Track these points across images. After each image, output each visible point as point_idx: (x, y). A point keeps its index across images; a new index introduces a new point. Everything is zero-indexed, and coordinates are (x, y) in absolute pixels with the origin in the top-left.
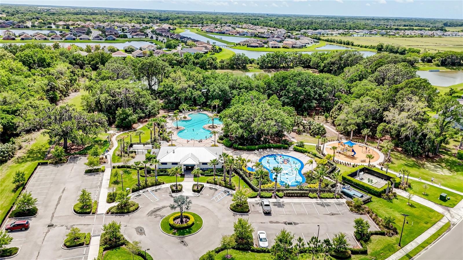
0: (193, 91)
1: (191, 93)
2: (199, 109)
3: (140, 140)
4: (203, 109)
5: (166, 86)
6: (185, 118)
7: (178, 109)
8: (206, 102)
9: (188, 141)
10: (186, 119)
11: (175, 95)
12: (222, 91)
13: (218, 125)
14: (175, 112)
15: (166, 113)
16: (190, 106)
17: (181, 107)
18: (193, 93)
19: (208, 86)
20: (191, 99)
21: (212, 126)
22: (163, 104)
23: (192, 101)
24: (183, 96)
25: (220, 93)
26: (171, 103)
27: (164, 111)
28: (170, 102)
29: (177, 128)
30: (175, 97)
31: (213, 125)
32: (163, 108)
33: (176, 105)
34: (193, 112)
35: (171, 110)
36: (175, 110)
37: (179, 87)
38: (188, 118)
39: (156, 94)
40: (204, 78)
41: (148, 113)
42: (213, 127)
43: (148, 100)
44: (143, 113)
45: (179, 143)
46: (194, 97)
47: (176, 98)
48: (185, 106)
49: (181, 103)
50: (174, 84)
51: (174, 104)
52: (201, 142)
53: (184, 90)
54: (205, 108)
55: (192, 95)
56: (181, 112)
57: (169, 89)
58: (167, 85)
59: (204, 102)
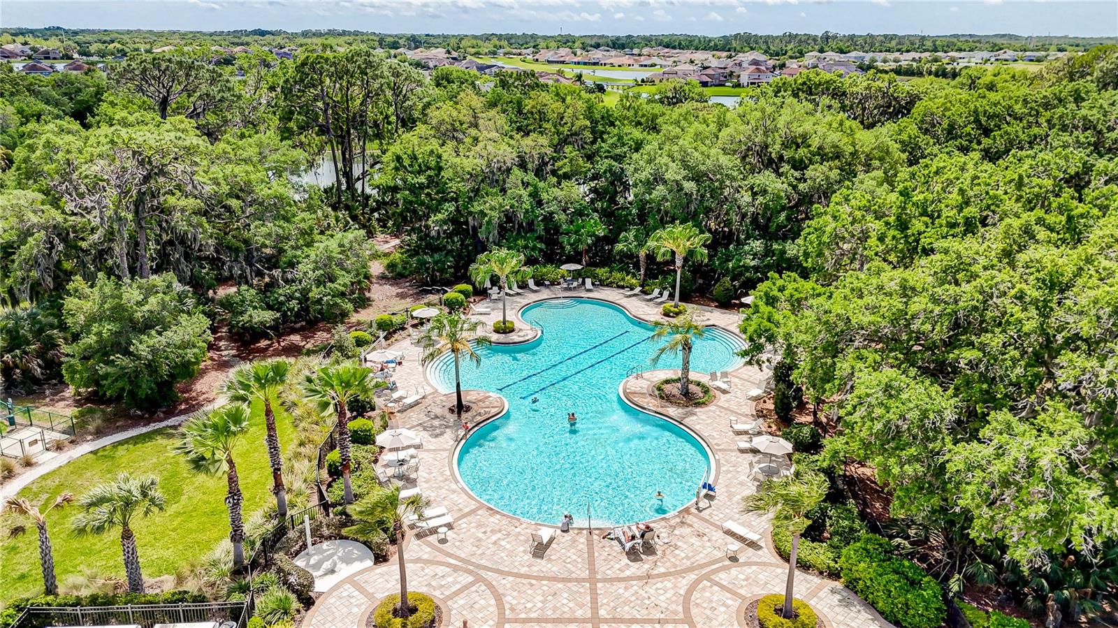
0: (541, 184)
1: (535, 195)
2: (577, 275)
3: (132, 564)
4: (594, 276)
5: (406, 162)
6: (504, 328)
7: (468, 281)
8: (612, 239)
9: (540, 549)
10: (514, 337)
11: (450, 207)
12: (697, 177)
13: (713, 376)
14: (452, 294)
15: (407, 303)
16: (530, 262)
17: (480, 271)
18: (544, 196)
19: (619, 158)
20: (531, 226)
21: (674, 389)
22: (397, 256)
23: (539, 238)
24: (491, 206)
25: (690, 186)
26: (434, 249)
27: (395, 290)
28: (428, 244)
29: (460, 408)
30: (453, 220)
31: (685, 381)
32: (395, 275)
33: (459, 257)
34: (545, 293)
35: (434, 282)
36: (450, 284)
37: (471, 162)
38: (524, 330)
39: (373, 210)
40: (594, 122)
41: (294, 304)
42: (686, 394)
43: (303, 233)
44: (270, 307)
45: (464, 566)
46: (549, 218)
47: (458, 223)
48: (502, 262)
49: (482, 247)
50: (447, 152)
51: (449, 252)
52: (649, 549)
53: (494, 178)
54: (602, 272)
55: (540, 203)
56: (482, 293)
57: (422, 179)
58: (414, 157)
59: (598, 239)
